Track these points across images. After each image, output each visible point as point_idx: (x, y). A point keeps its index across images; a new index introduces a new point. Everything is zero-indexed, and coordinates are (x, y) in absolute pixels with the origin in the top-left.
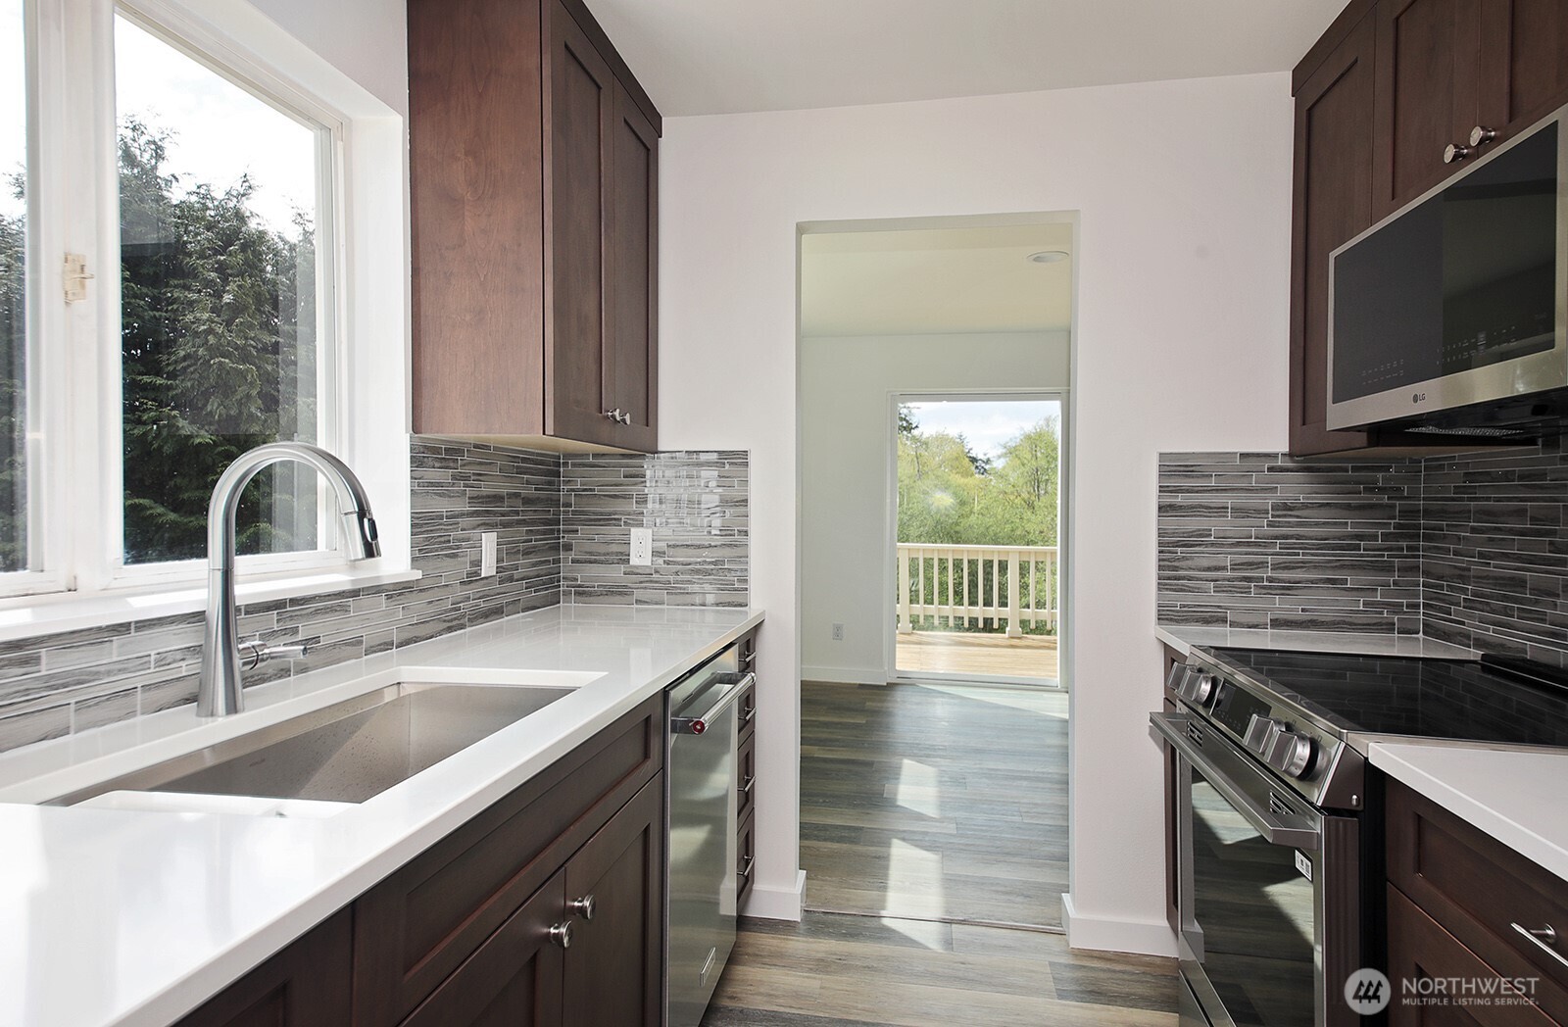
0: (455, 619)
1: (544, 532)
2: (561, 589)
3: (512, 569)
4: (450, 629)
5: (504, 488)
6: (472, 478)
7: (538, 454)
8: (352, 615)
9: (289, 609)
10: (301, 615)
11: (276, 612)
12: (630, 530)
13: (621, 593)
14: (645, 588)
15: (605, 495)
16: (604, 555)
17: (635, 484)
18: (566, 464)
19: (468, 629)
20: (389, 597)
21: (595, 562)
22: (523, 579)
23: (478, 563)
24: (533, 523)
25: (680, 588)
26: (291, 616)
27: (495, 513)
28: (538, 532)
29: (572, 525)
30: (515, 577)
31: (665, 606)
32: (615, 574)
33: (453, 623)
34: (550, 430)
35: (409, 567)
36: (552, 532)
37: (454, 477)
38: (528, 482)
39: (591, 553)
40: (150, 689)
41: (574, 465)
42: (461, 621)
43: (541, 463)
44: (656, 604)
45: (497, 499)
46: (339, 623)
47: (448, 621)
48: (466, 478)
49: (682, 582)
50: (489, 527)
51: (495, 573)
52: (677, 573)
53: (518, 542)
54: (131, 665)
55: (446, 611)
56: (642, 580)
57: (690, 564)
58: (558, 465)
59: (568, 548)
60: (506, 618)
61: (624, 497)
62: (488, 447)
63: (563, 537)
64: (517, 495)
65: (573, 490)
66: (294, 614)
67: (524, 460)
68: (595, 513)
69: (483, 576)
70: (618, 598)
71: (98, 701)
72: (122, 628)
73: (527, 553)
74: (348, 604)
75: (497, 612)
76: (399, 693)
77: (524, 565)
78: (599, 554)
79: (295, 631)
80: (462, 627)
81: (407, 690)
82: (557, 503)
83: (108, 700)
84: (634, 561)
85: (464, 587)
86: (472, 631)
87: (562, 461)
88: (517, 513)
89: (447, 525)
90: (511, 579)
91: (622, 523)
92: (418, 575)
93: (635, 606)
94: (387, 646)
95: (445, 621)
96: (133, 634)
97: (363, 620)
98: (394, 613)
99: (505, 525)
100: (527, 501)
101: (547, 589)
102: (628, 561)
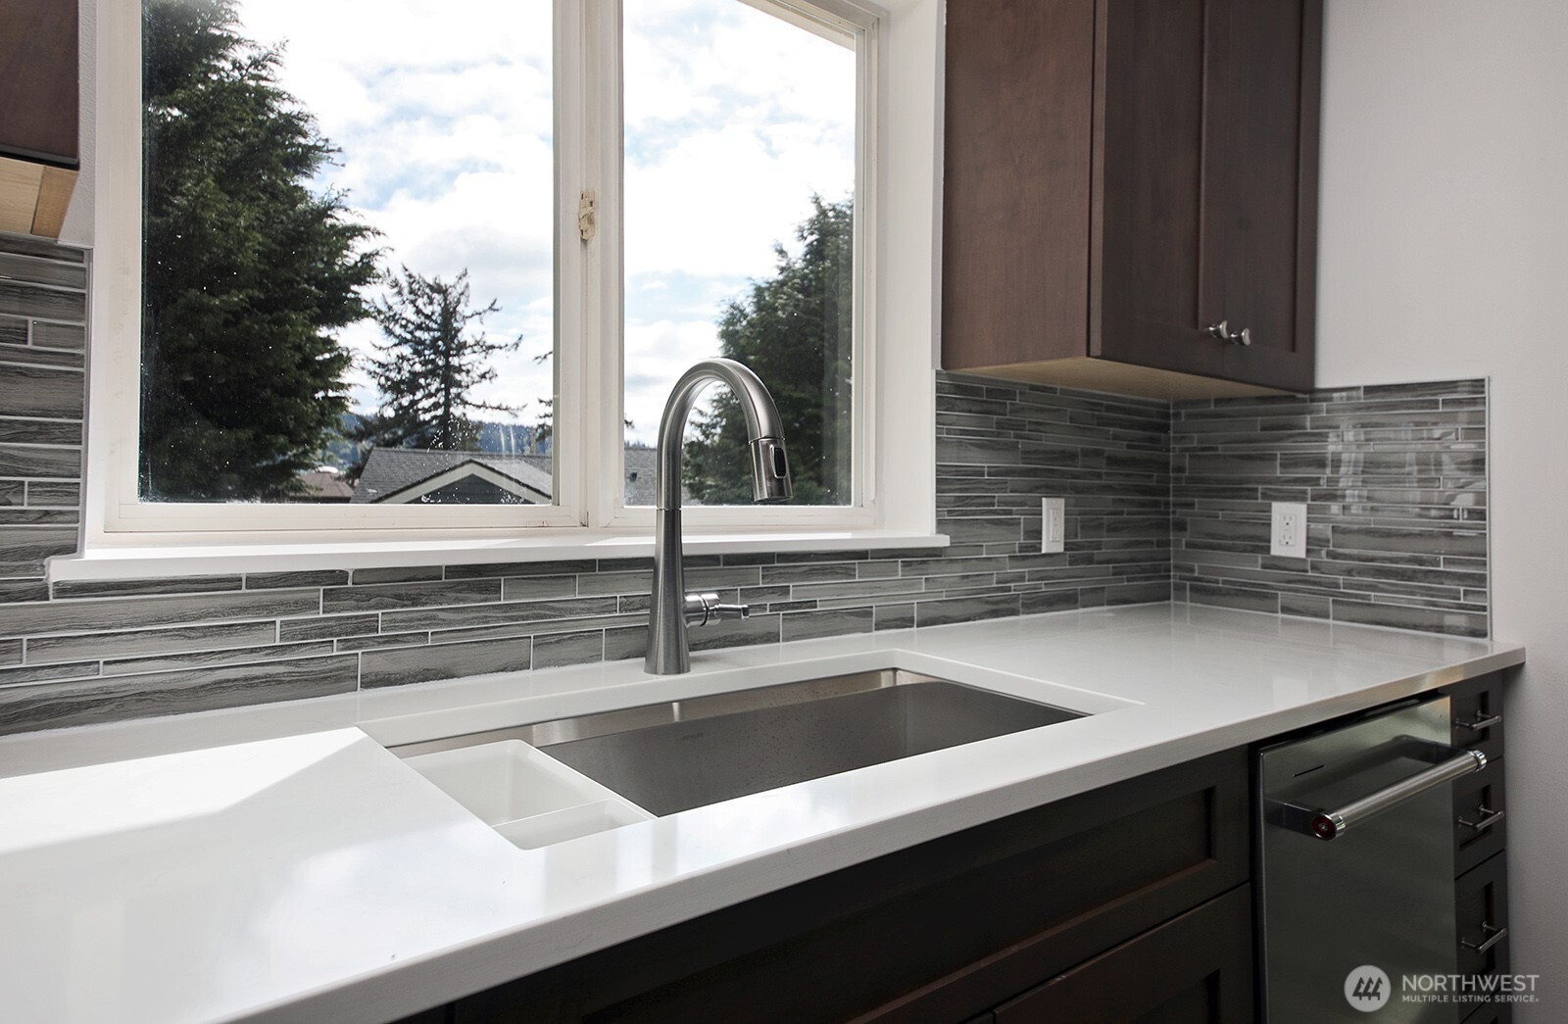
0: (1003, 601)
1: (1143, 504)
2: (1172, 580)
3: (1090, 548)
4: (995, 614)
5: (1075, 443)
6: (1027, 427)
7: (1133, 402)
8: (857, 580)
9: (776, 565)
10: (792, 573)
11: (761, 566)
12: (1270, 505)
13: (1257, 595)
14: (1296, 590)
15: (1233, 456)
16: (1232, 538)
17: (1280, 439)
18: (1177, 415)
19: (1022, 617)
20: (906, 564)
21: (1219, 547)
22: (1108, 562)
23: (1037, 533)
24: (1126, 490)
25: (1356, 596)
26: (780, 573)
27: (1063, 474)
28: (1131, 502)
29: (1186, 496)
30: (1096, 558)
31: (1331, 621)
32: (1252, 566)
33: (999, 607)
34: (1096, 349)
35: (934, 532)
36: (1155, 504)
37: (999, 425)
38: (1116, 437)
39: (1213, 536)
40: (616, 633)
41: (1189, 416)
42: (1011, 606)
43: (1138, 413)
44: (1315, 615)
45: (1069, 456)
46: (841, 588)
47: (993, 603)
48: (1018, 427)
49: (1360, 587)
50: (1053, 491)
51: (1062, 550)
52: (1349, 572)
53: (1101, 513)
54: (595, 606)
55: (989, 590)
56: (1291, 578)
57: (1372, 560)
58: (1167, 416)
59: (1181, 526)
60: (1081, 610)
61: (1262, 458)
62: (1053, 390)
63: (1174, 512)
64: (1098, 453)
65: (1186, 450)
66: (782, 571)
67: (1109, 408)
68: (1218, 481)
69: (1043, 551)
70: (1253, 601)
71: (560, 640)
72: (586, 566)
73: (1113, 529)
74: (852, 566)
75: (1068, 600)
76: (895, 681)
77: (1111, 544)
78: (1225, 538)
79: (785, 591)
80: (1014, 612)
81: (903, 679)
82: (1164, 466)
83: (570, 639)
84: (1277, 549)
85: (1015, 563)
86: (1027, 620)
87: (1172, 411)
88: (1099, 476)
89: (990, 484)
90: (1089, 560)
91: (1259, 495)
92: (944, 541)
93: (1280, 615)
94: (905, 622)
95: (987, 602)
96: (597, 572)
97: (871, 588)
98: (914, 584)
99: (1077, 490)
100: (1113, 461)
101: (1147, 579)
102: (1268, 549)
